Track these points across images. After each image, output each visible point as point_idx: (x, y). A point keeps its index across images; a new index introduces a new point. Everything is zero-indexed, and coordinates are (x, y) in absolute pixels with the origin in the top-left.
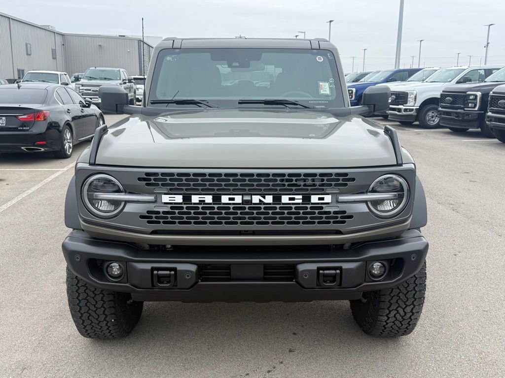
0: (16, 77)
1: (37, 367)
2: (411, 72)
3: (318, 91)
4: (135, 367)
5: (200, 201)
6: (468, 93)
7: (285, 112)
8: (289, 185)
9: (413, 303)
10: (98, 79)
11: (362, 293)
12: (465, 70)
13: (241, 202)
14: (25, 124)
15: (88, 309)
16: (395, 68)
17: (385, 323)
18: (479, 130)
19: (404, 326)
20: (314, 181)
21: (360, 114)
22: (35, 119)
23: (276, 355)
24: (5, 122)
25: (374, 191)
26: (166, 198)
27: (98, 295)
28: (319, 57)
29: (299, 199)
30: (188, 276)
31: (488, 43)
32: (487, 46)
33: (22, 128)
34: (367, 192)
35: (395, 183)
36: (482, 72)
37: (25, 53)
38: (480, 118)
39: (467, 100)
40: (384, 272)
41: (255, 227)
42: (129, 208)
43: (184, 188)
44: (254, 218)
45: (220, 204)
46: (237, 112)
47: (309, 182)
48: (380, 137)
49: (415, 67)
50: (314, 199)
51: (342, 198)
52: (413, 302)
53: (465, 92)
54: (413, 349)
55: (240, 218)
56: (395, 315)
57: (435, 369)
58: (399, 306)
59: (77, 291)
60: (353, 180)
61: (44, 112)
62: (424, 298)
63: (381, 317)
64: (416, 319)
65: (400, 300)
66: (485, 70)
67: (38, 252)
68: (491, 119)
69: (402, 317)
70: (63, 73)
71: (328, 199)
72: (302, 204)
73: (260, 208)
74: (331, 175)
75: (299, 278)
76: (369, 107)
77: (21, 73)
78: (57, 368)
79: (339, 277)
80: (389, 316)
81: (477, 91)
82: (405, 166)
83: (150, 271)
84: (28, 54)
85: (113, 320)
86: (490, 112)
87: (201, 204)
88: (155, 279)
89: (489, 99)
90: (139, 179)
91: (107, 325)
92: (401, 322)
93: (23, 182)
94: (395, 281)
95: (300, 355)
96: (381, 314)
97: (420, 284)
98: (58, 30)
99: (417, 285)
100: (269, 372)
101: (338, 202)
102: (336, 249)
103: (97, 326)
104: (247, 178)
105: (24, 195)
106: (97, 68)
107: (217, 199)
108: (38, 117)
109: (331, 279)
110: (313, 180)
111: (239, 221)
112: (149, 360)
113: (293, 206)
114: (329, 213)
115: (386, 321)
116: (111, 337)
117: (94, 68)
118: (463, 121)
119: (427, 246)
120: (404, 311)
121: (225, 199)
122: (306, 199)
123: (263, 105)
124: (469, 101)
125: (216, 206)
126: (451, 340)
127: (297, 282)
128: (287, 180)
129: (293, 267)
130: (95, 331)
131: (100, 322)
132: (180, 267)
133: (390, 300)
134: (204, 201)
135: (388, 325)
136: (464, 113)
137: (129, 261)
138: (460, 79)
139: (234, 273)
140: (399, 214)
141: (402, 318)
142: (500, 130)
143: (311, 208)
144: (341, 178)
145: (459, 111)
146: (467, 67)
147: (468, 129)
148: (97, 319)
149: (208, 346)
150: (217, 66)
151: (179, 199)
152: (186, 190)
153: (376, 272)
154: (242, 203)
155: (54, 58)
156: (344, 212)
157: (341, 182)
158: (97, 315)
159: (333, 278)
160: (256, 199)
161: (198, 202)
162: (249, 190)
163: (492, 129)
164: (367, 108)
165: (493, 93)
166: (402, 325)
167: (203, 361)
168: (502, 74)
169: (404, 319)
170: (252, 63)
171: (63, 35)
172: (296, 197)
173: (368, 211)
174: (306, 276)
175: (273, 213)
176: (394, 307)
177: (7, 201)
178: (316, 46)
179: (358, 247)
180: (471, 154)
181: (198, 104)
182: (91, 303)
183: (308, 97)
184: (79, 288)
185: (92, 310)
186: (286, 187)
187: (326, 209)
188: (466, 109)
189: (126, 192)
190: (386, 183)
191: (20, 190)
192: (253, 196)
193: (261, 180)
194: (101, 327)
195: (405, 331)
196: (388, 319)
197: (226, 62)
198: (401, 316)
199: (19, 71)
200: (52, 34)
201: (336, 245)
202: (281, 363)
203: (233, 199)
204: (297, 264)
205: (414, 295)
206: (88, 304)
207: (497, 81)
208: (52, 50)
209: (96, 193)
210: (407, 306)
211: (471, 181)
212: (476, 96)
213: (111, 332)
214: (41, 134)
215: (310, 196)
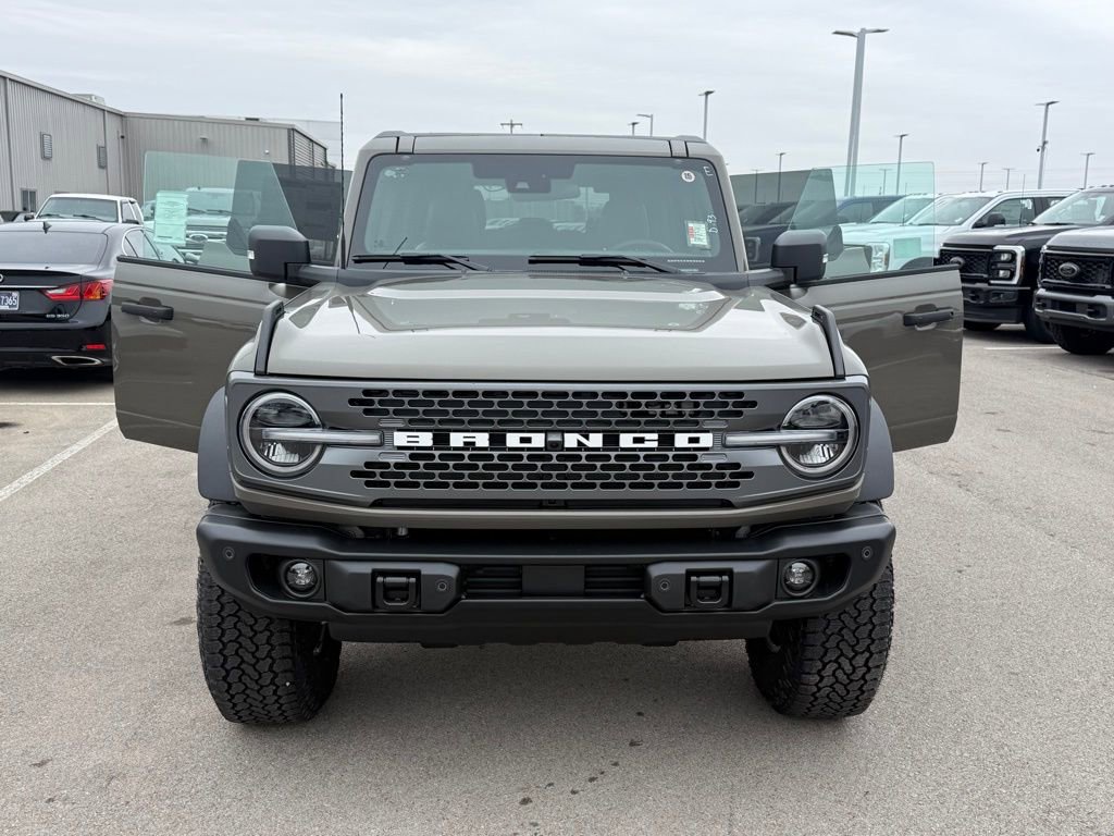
0: (19, 208)
1: (136, 776)
2: (880, 204)
3: (685, 239)
4: (330, 774)
5: (465, 443)
6: (996, 248)
7: (621, 279)
8: (633, 414)
9: (868, 649)
10: (203, 213)
11: (771, 622)
12: (991, 199)
13: (543, 445)
14: (61, 307)
15: (240, 660)
16: (846, 195)
17: (815, 689)
18: (1021, 326)
19: (853, 695)
20: (680, 407)
21: (767, 286)
22: (82, 296)
23: (605, 752)
24: (17, 303)
25: (792, 426)
26: (401, 439)
27: (261, 632)
28: (687, 172)
29: (652, 440)
30: (442, 587)
31: (1045, 143)
32: (1043, 148)
33: (53, 316)
34: (779, 428)
35: (833, 412)
36: (1029, 205)
37: (39, 156)
38: (1023, 302)
39: (995, 263)
40: (812, 581)
41: (569, 493)
42: (331, 457)
43: (437, 418)
44: (567, 477)
45: (504, 449)
46: (526, 279)
47: (672, 409)
48: (805, 327)
49: (890, 192)
50: (681, 440)
51: (732, 439)
52: (868, 646)
53: (992, 247)
54: (870, 740)
55: (540, 477)
56: (834, 672)
57: (912, 774)
58: (842, 654)
59: (219, 625)
60: (753, 404)
61: (103, 282)
62: (890, 639)
63: (808, 676)
64: (875, 679)
65: (844, 643)
66: (1033, 199)
67: (109, 566)
68: (1044, 303)
69: (848, 676)
70: (127, 199)
71: (706, 440)
72: (658, 449)
73: (579, 458)
74: (712, 394)
75: (653, 591)
76: (785, 272)
77: (29, 198)
78: (176, 777)
79: (726, 588)
80: (823, 673)
81: (1016, 245)
82: (849, 380)
83: (370, 577)
84: (44, 158)
85: (288, 684)
86: (1043, 287)
87: (468, 449)
88: (380, 593)
89: (1041, 260)
90: (352, 402)
91: (275, 692)
92: (845, 686)
93: (59, 429)
94: (833, 599)
95: (651, 752)
96: (807, 670)
97: (883, 611)
98: (110, 104)
99: (875, 613)
100: (592, 780)
101: (725, 446)
102: (721, 537)
103: (256, 696)
104: (555, 401)
105: (66, 455)
106: (203, 190)
107: (497, 440)
108: (90, 292)
109: (713, 592)
110: (679, 405)
111: (539, 482)
112: (359, 760)
113: (642, 454)
114: (709, 466)
115: (816, 685)
116: (281, 718)
117: (196, 189)
118: (988, 307)
119: (893, 533)
120: (851, 665)
121: (513, 440)
122: (666, 440)
123: (577, 265)
124: (999, 265)
125: (496, 454)
126: (945, 724)
127: (649, 599)
128: (631, 405)
129: (641, 570)
130: (251, 706)
131: (262, 687)
132: (427, 569)
133: (824, 643)
134: (474, 443)
135: (822, 691)
136: (989, 291)
137: (328, 559)
138: (981, 219)
139: (528, 583)
140: (839, 470)
141: (848, 678)
142: (1062, 326)
143: (675, 457)
144: (731, 401)
145: (978, 285)
146: (997, 192)
147: (999, 324)
148: (256, 681)
149: (471, 735)
150: (476, 188)
151: (426, 439)
152: (440, 422)
153: (796, 580)
154: (546, 448)
155: (103, 166)
156: (737, 466)
157: (730, 408)
158: (256, 674)
159: (716, 589)
160: (571, 440)
161: (462, 445)
162: (559, 422)
163: (1047, 324)
164: (781, 274)
165: (1049, 248)
166: (848, 692)
167: (463, 762)
168: (1070, 208)
169: (852, 681)
170: (555, 184)
171: (121, 116)
172: (647, 436)
173: (781, 463)
174: (665, 586)
175: (603, 467)
176: (832, 656)
177: (29, 467)
178: (679, 149)
179: (765, 532)
180: (1002, 375)
181: (451, 265)
182: (247, 650)
183: (663, 250)
184: (223, 618)
185: (248, 664)
186: (629, 417)
187: (703, 459)
188: (992, 282)
189: (324, 426)
190: (815, 413)
191: (55, 445)
192: (566, 435)
193: (581, 404)
194: (264, 698)
195: (854, 705)
196: (820, 681)
197: (503, 181)
198: (845, 674)
199: (25, 193)
200: (100, 113)
201: (720, 529)
202: (616, 764)
203: (528, 440)
204: (648, 565)
205: (871, 631)
206: (240, 651)
207: (1058, 224)
208: (99, 148)
209: (268, 429)
210: (857, 654)
211: (999, 430)
212: (1014, 255)
213: (283, 708)
214: (93, 328)
215: (673, 436)
